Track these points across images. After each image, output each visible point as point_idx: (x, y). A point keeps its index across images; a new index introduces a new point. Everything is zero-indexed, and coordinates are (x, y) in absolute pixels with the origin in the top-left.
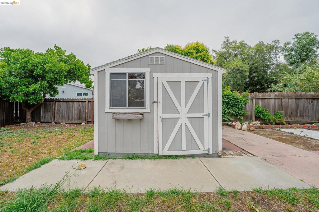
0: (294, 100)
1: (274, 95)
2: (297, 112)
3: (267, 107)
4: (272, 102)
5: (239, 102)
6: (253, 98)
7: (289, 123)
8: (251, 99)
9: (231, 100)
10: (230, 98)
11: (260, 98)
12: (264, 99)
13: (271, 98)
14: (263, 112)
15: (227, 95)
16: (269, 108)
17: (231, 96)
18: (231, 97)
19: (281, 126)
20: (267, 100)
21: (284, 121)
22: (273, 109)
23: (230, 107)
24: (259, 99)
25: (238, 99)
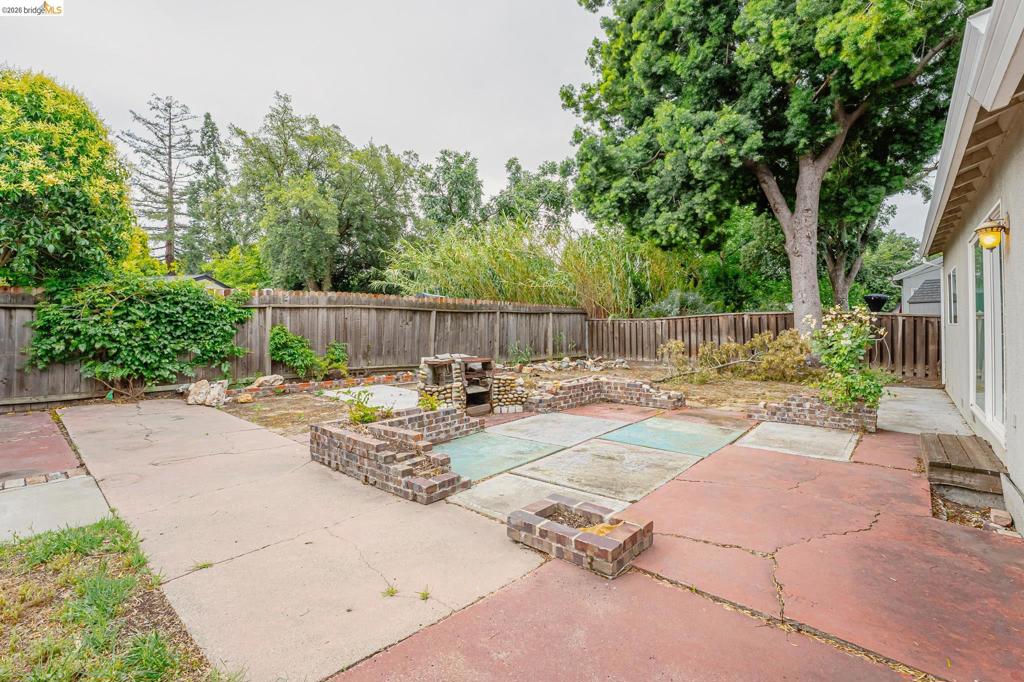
0: (373, 313)
1: (325, 299)
2: (380, 344)
3: (306, 331)
4: (320, 317)
5: (213, 315)
6: (264, 306)
7: (353, 373)
8: (260, 308)
9: (185, 309)
10: (183, 303)
11: (287, 305)
12: (299, 308)
13: (318, 308)
14: (292, 348)
15: (169, 293)
16: (313, 335)
17: (185, 295)
18: (184, 299)
19: (336, 382)
20: (306, 311)
21: (343, 369)
22: (322, 337)
23: (184, 334)
24: (284, 308)
25: (211, 307)
